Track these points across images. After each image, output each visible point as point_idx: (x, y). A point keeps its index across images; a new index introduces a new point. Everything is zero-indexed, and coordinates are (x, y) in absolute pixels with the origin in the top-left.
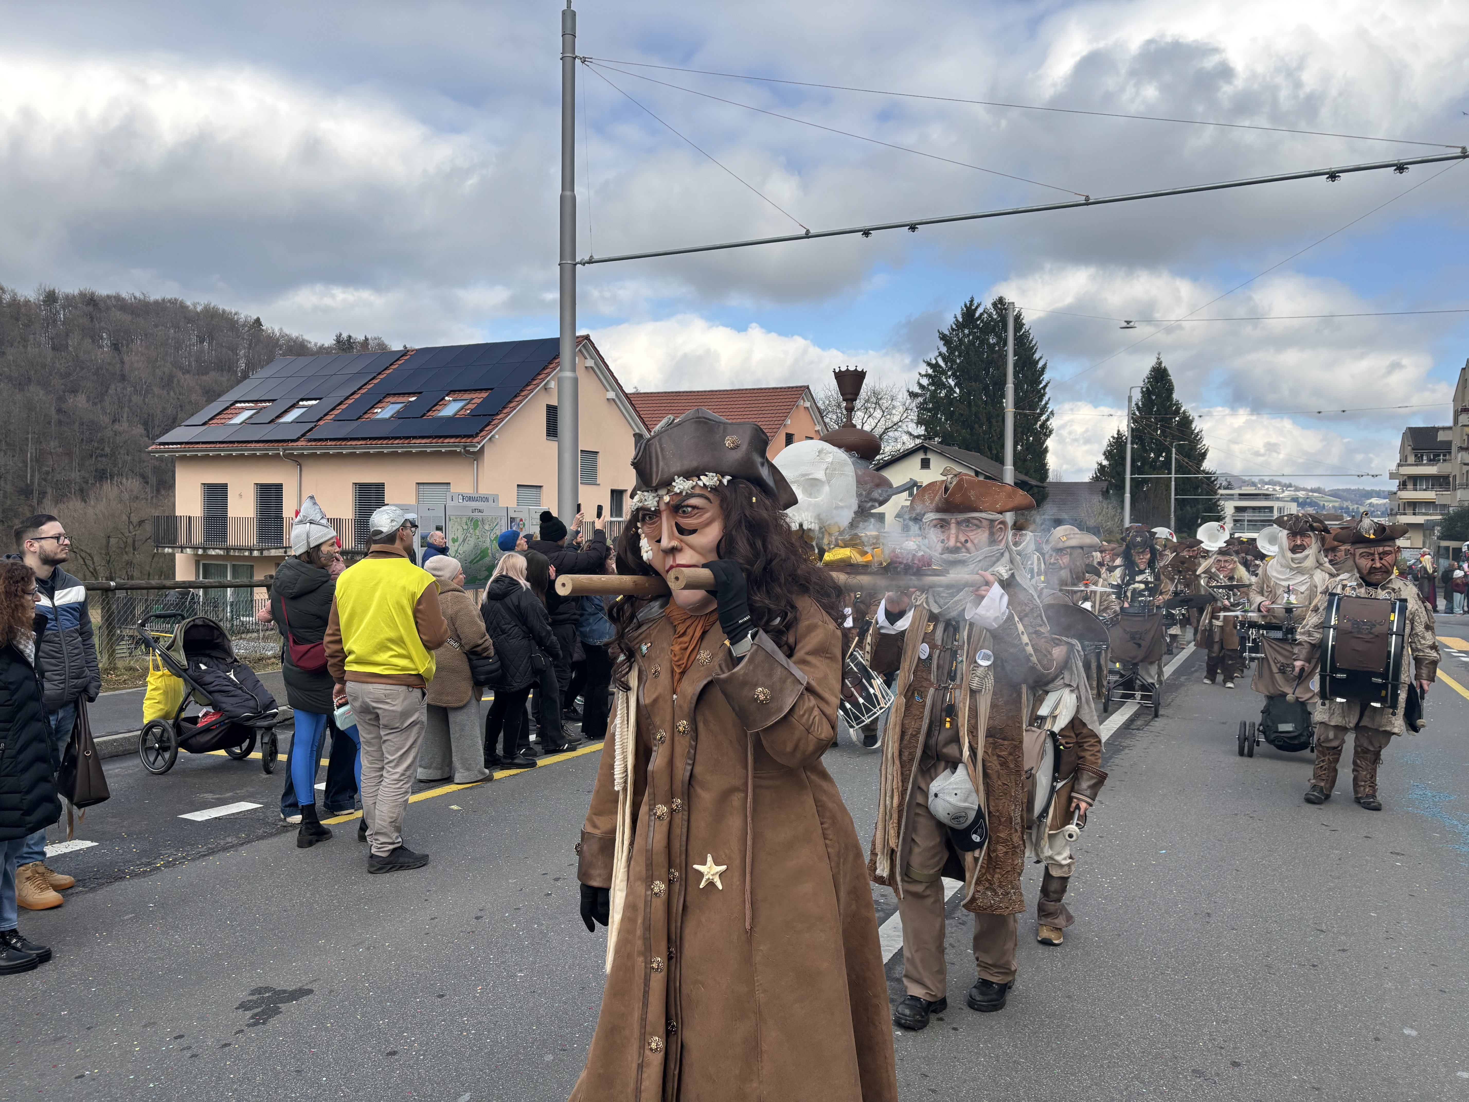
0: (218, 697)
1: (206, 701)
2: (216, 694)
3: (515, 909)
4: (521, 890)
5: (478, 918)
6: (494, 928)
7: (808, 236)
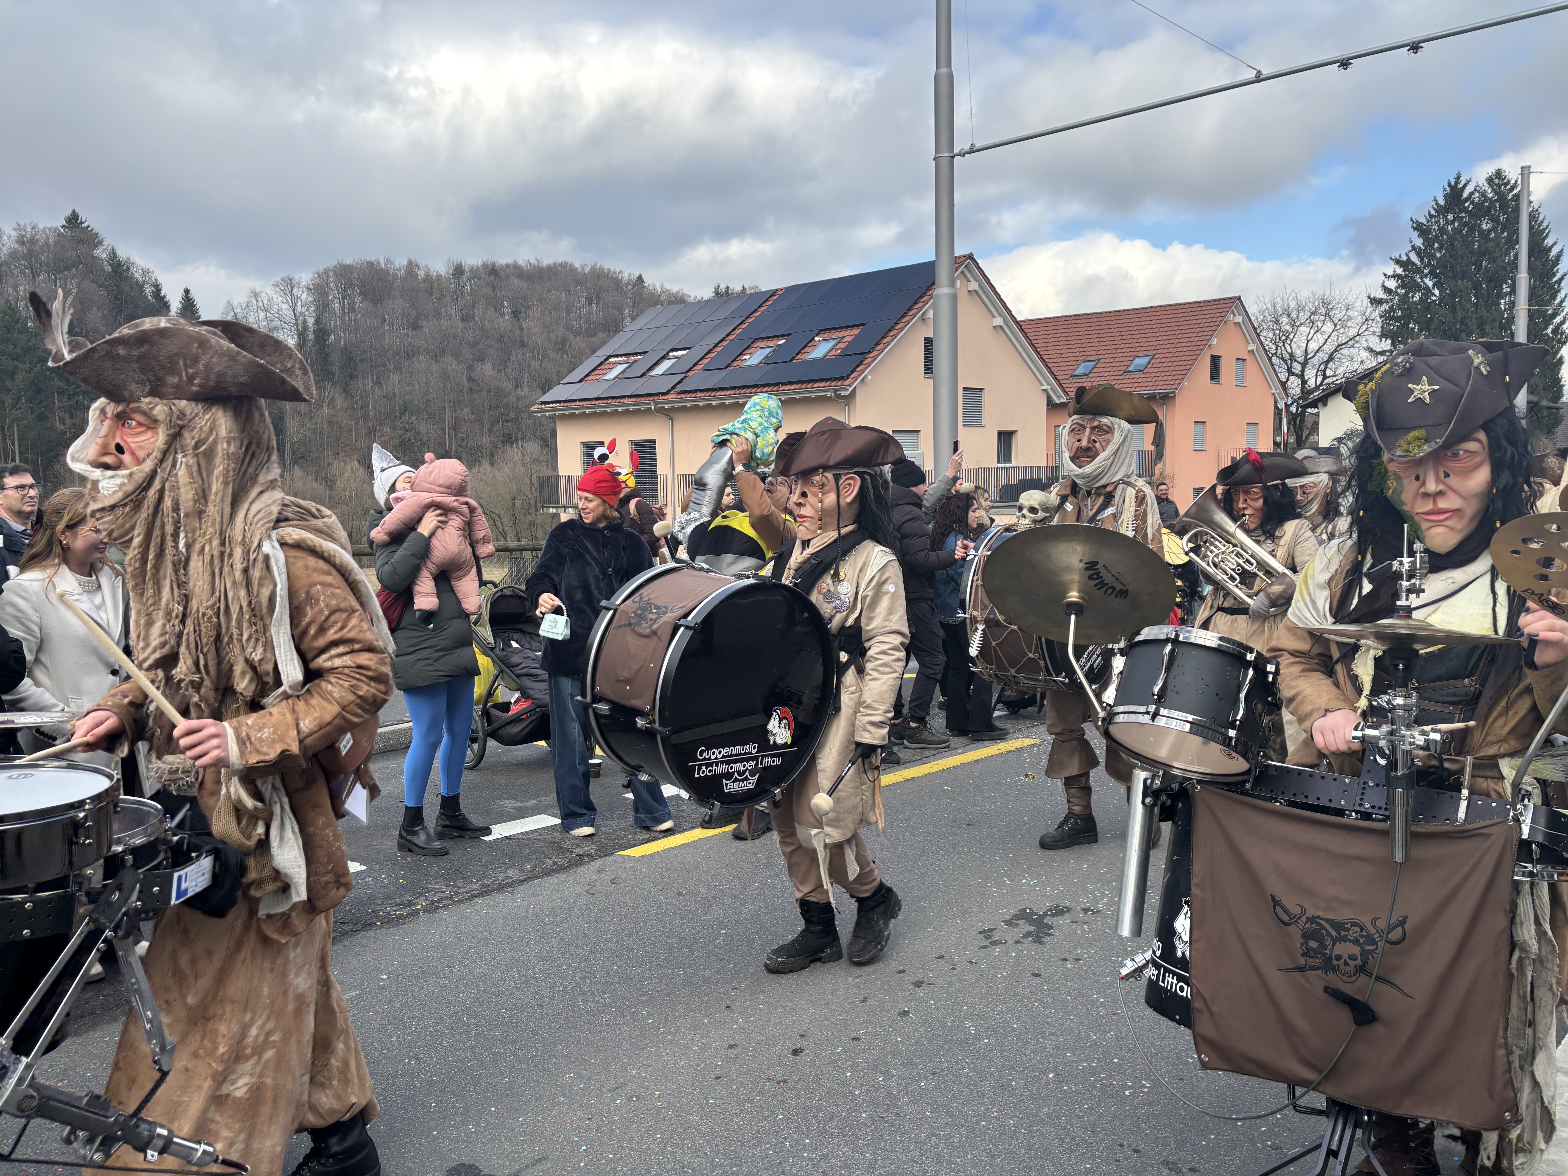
0: (526, 682)
1: (515, 686)
2: (524, 678)
3: (853, 1039)
4: (864, 1001)
5: (796, 1052)
6: (817, 1076)
7: (1259, 78)
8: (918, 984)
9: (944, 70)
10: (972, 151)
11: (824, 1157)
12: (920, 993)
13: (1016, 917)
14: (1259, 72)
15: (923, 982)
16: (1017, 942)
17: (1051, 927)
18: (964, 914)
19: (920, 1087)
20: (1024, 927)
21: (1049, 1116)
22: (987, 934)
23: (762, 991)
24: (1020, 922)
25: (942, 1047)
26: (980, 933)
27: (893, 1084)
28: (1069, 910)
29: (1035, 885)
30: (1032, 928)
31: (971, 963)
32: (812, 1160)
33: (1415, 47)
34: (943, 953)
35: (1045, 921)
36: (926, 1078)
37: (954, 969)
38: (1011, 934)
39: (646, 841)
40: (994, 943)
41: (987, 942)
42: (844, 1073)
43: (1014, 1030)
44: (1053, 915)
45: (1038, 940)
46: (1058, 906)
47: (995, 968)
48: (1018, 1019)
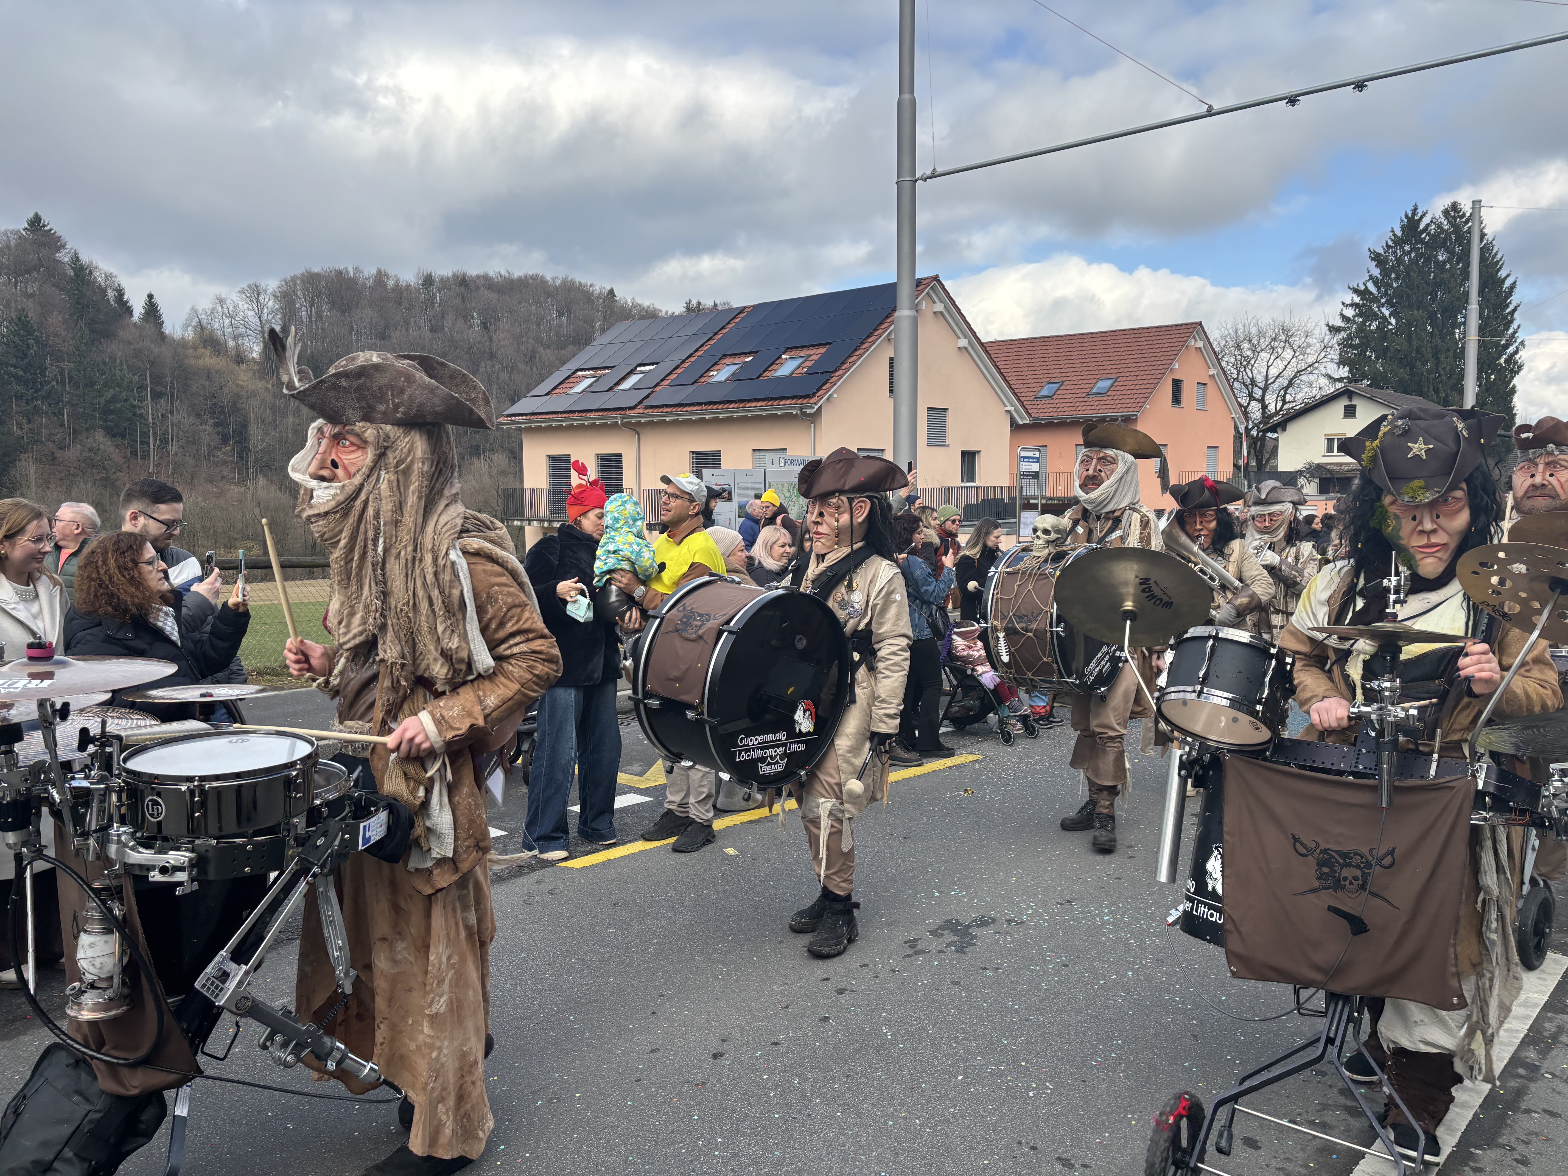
3: (773, 1044)
4: (787, 1007)
5: (716, 1056)
6: (734, 1079)
7: (1210, 113)
8: (840, 992)
9: (907, 96)
10: (933, 176)
11: (734, 1156)
12: (842, 999)
13: (941, 927)
14: (1210, 106)
15: (845, 990)
16: (941, 951)
17: (974, 937)
18: (891, 924)
19: (833, 1089)
20: (948, 937)
21: (954, 1116)
22: (912, 944)
23: (688, 998)
24: (945, 932)
25: (858, 1052)
26: (906, 942)
27: (808, 1086)
28: (994, 920)
29: (964, 896)
30: (956, 938)
31: (894, 971)
32: (723, 1158)
33: (1360, 86)
34: (867, 962)
35: (970, 931)
36: (839, 1080)
37: (877, 977)
38: (935, 944)
39: (587, 853)
40: (918, 953)
41: (911, 952)
42: (761, 1076)
43: (929, 1035)
44: (978, 926)
45: (961, 950)
46: (983, 917)
47: (916, 976)
48: (934, 1025)
